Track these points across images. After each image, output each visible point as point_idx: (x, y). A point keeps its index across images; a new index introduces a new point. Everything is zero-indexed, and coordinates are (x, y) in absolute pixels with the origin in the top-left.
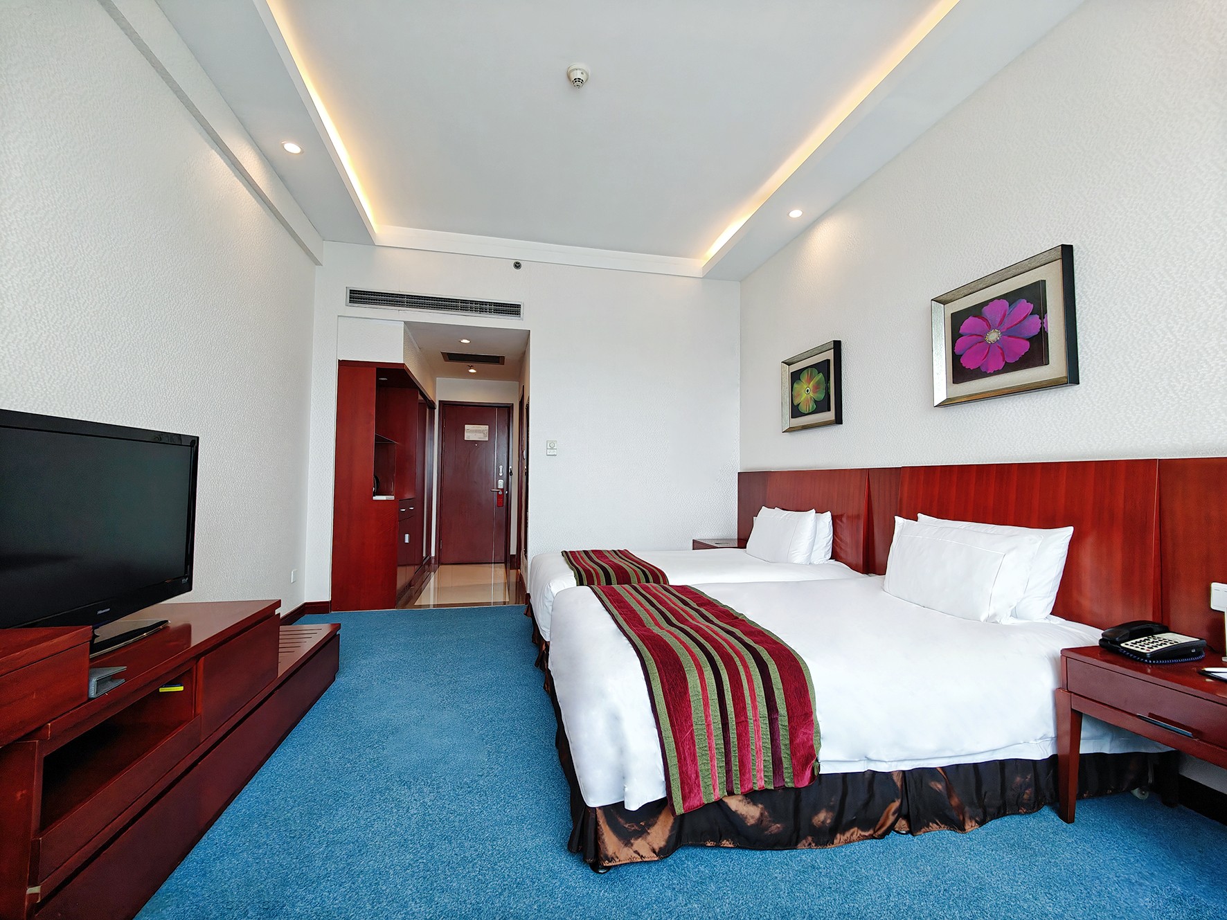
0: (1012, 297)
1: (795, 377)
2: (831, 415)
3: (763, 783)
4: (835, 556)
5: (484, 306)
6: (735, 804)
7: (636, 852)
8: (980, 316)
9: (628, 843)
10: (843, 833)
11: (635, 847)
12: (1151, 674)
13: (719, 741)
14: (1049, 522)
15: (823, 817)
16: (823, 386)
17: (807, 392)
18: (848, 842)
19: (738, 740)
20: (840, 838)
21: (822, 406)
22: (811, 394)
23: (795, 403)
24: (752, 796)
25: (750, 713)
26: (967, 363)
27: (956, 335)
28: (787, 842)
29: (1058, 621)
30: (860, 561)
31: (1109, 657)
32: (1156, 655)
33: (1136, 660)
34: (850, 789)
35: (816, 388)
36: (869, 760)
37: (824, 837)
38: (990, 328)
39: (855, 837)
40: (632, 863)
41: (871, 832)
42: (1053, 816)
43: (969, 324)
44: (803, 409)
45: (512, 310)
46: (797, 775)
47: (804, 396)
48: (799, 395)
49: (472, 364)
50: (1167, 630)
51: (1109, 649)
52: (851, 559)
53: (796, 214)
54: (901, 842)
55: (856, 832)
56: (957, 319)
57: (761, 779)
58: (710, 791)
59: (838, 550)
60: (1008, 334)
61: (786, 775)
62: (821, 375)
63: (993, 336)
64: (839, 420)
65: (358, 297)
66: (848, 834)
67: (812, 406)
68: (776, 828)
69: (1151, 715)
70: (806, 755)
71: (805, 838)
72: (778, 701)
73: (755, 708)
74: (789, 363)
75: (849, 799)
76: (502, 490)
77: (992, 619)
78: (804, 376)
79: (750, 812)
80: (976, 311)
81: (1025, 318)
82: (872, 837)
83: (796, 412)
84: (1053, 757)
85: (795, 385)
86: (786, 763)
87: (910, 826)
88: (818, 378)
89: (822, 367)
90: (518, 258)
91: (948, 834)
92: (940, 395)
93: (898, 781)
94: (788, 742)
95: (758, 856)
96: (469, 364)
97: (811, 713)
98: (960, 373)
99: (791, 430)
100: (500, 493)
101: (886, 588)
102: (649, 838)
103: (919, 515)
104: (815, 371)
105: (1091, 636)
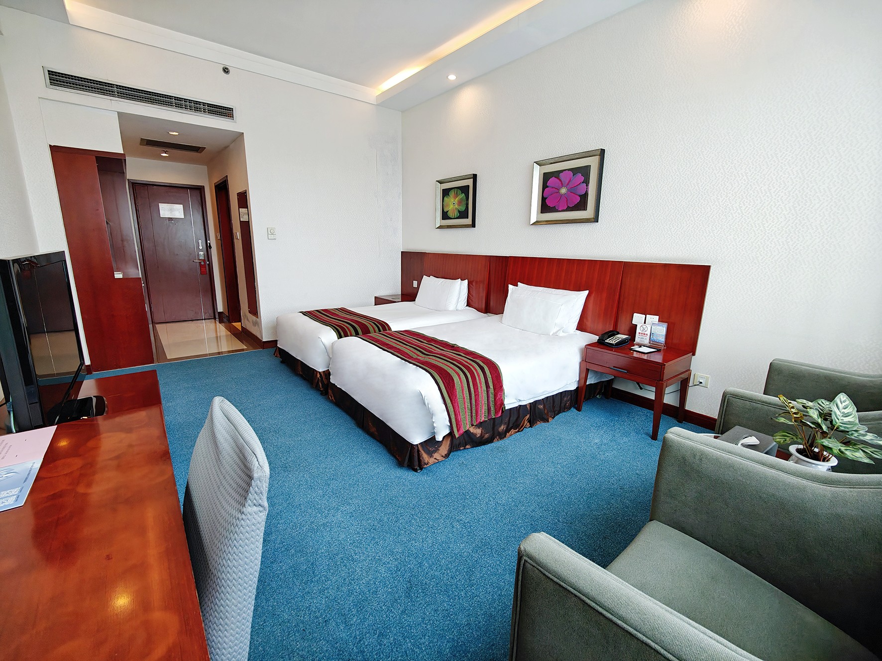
0: (575, 171)
1: (446, 193)
2: (469, 221)
3: (483, 419)
4: (469, 305)
5: (198, 105)
6: (472, 430)
7: (435, 459)
8: (558, 178)
9: (431, 456)
10: (509, 433)
11: (435, 457)
12: (614, 351)
13: (468, 404)
14: (578, 289)
15: (502, 428)
16: (464, 203)
17: (453, 204)
18: (511, 435)
19: (476, 402)
20: (508, 434)
21: (463, 215)
22: (456, 206)
23: (445, 210)
24: (480, 425)
25: (480, 390)
26: (549, 203)
27: (545, 186)
28: (490, 441)
29: (579, 332)
30: (484, 306)
31: (602, 346)
32: (617, 344)
33: (610, 346)
34: (512, 415)
35: (460, 203)
36: (520, 401)
37: (502, 436)
38: (562, 186)
39: (513, 433)
40: (435, 463)
41: (518, 430)
42: (575, 410)
43: (552, 181)
44: (450, 214)
45: (225, 112)
46: (496, 412)
47: (451, 207)
48: (448, 205)
49: (167, 150)
50: (618, 333)
51: (601, 343)
52: (476, 306)
53: (452, 77)
54: (528, 431)
55: (513, 431)
56: (546, 177)
57: (483, 418)
58: (466, 426)
59: (470, 301)
60: (571, 191)
61: (492, 413)
62: (464, 194)
63: (563, 191)
64: (473, 225)
65: (57, 79)
66: (510, 432)
67: (457, 214)
68: (487, 436)
69: (614, 367)
70: (499, 404)
71: (496, 437)
72: (490, 383)
73: (481, 387)
74: (441, 182)
75: (511, 419)
76: (204, 260)
77: (555, 334)
78: (452, 193)
79: (478, 432)
80: (556, 174)
81: (580, 184)
82: (518, 431)
83: (445, 216)
84: (577, 388)
85: (445, 198)
86: (492, 409)
87: (530, 424)
88: (461, 197)
89: (465, 189)
90: (228, 64)
91: (543, 424)
92: (533, 220)
93: (528, 407)
94: (493, 399)
95: (481, 448)
96: (164, 149)
97: (502, 386)
98: (545, 207)
99: (440, 227)
100: (203, 263)
101: (503, 322)
102: (440, 452)
103: (519, 283)
104: (459, 192)
105: (595, 338)
